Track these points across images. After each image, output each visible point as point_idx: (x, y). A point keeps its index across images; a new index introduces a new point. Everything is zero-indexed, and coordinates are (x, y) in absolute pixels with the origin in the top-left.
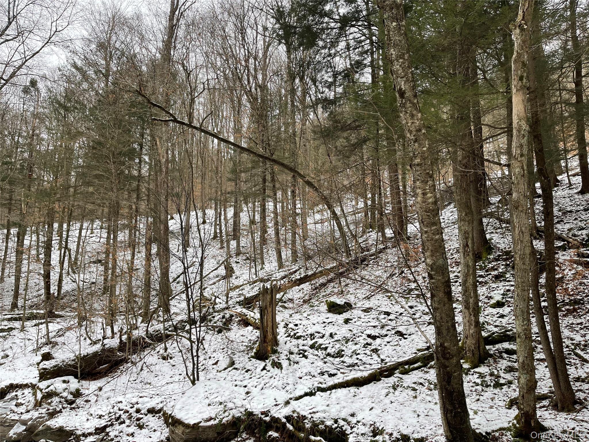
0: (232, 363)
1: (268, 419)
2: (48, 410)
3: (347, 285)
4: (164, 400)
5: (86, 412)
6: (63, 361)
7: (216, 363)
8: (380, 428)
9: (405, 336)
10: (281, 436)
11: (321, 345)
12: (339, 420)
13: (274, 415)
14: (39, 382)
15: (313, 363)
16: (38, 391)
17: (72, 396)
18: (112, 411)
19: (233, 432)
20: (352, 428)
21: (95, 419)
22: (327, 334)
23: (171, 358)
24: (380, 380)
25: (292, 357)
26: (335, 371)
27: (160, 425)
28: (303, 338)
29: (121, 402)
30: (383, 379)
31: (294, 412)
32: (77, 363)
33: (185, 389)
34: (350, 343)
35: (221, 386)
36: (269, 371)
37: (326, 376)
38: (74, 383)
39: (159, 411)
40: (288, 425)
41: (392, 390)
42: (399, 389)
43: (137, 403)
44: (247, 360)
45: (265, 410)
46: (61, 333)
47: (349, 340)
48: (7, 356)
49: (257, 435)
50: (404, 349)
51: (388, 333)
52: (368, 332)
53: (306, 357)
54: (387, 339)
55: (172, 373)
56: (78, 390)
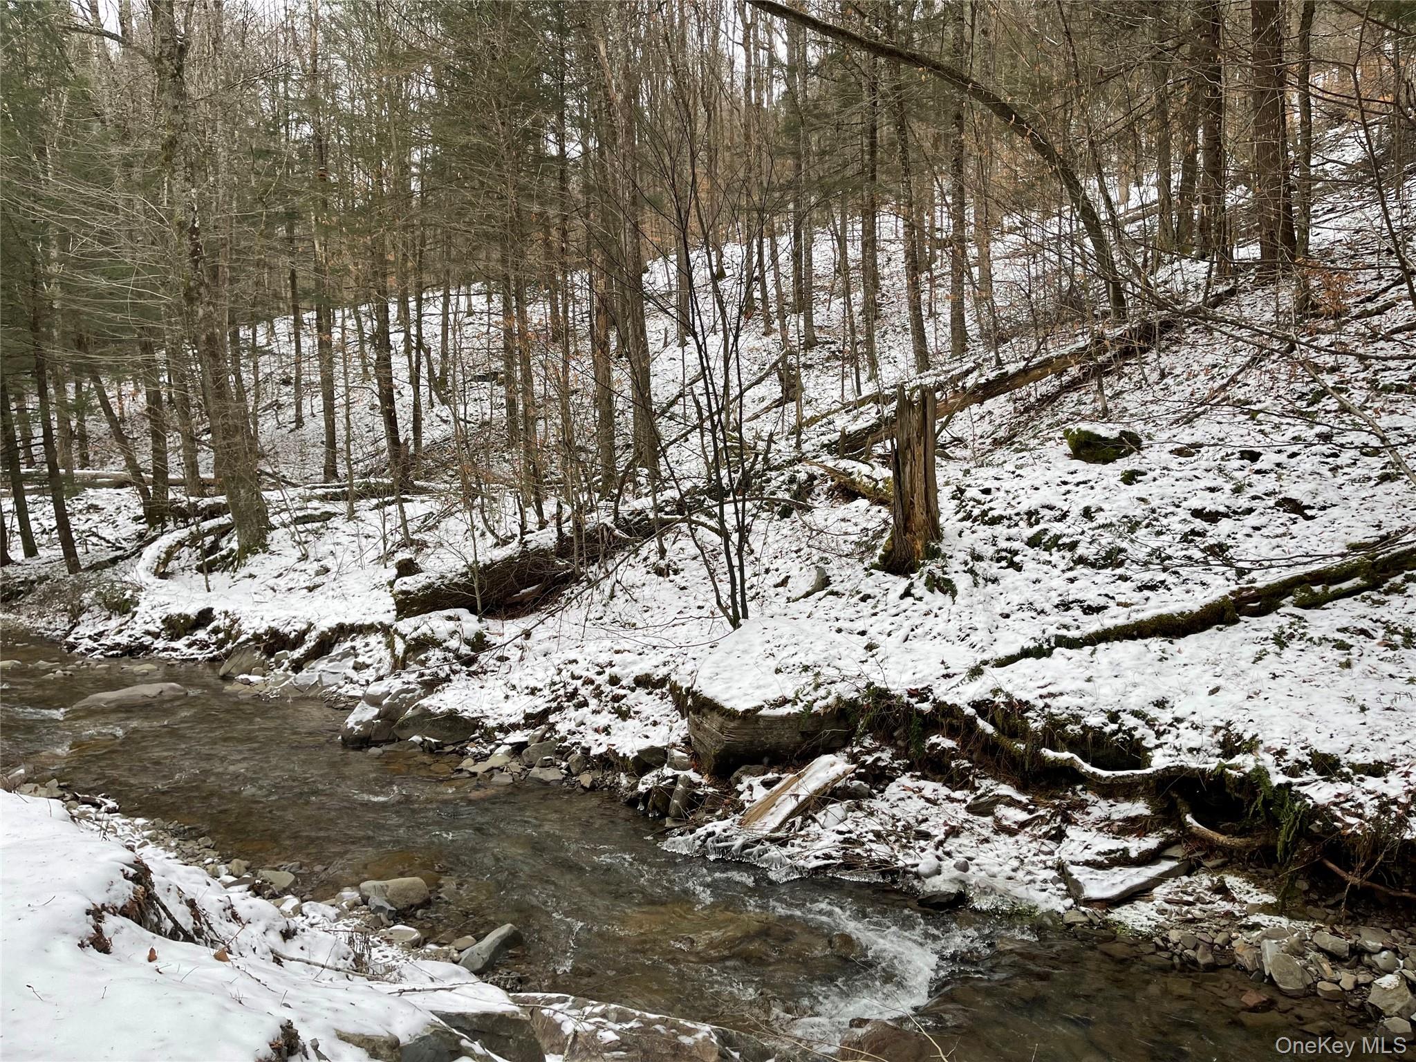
0: (824, 582)
1: (926, 707)
2: (422, 675)
3: (1117, 395)
4: (669, 658)
5: (501, 682)
6: (442, 577)
7: (784, 583)
8: (1247, 736)
9: (1309, 512)
10: (963, 747)
11: (1058, 537)
12: (1123, 715)
13: (944, 698)
14: (398, 620)
15: (1037, 581)
16: (397, 639)
17: (468, 648)
18: (557, 679)
19: (840, 735)
20: (1159, 734)
21: (523, 696)
22: (1076, 511)
23: (676, 572)
24: (1237, 621)
25: (979, 567)
26: (1102, 601)
27: (666, 711)
28: (1006, 522)
29: (575, 661)
30: (1242, 618)
31: (995, 692)
32: (471, 581)
33: (715, 636)
34: (1141, 533)
35: (802, 631)
36: (920, 599)
37: (1077, 612)
38: (470, 624)
39: (662, 682)
40: (981, 723)
41: (1272, 647)
42: (1295, 645)
43: (611, 665)
44: (862, 574)
45: (920, 686)
46: (431, 522)
47: (1138, 523)
48: (327, 570)
49: (899, 742)
50: (1305, 544)
51: (1254, 504)
52: (1195, 503)
53: (1018, 568)
54: (1252, 520)
55: (682, 604)
56: (480, 636)
